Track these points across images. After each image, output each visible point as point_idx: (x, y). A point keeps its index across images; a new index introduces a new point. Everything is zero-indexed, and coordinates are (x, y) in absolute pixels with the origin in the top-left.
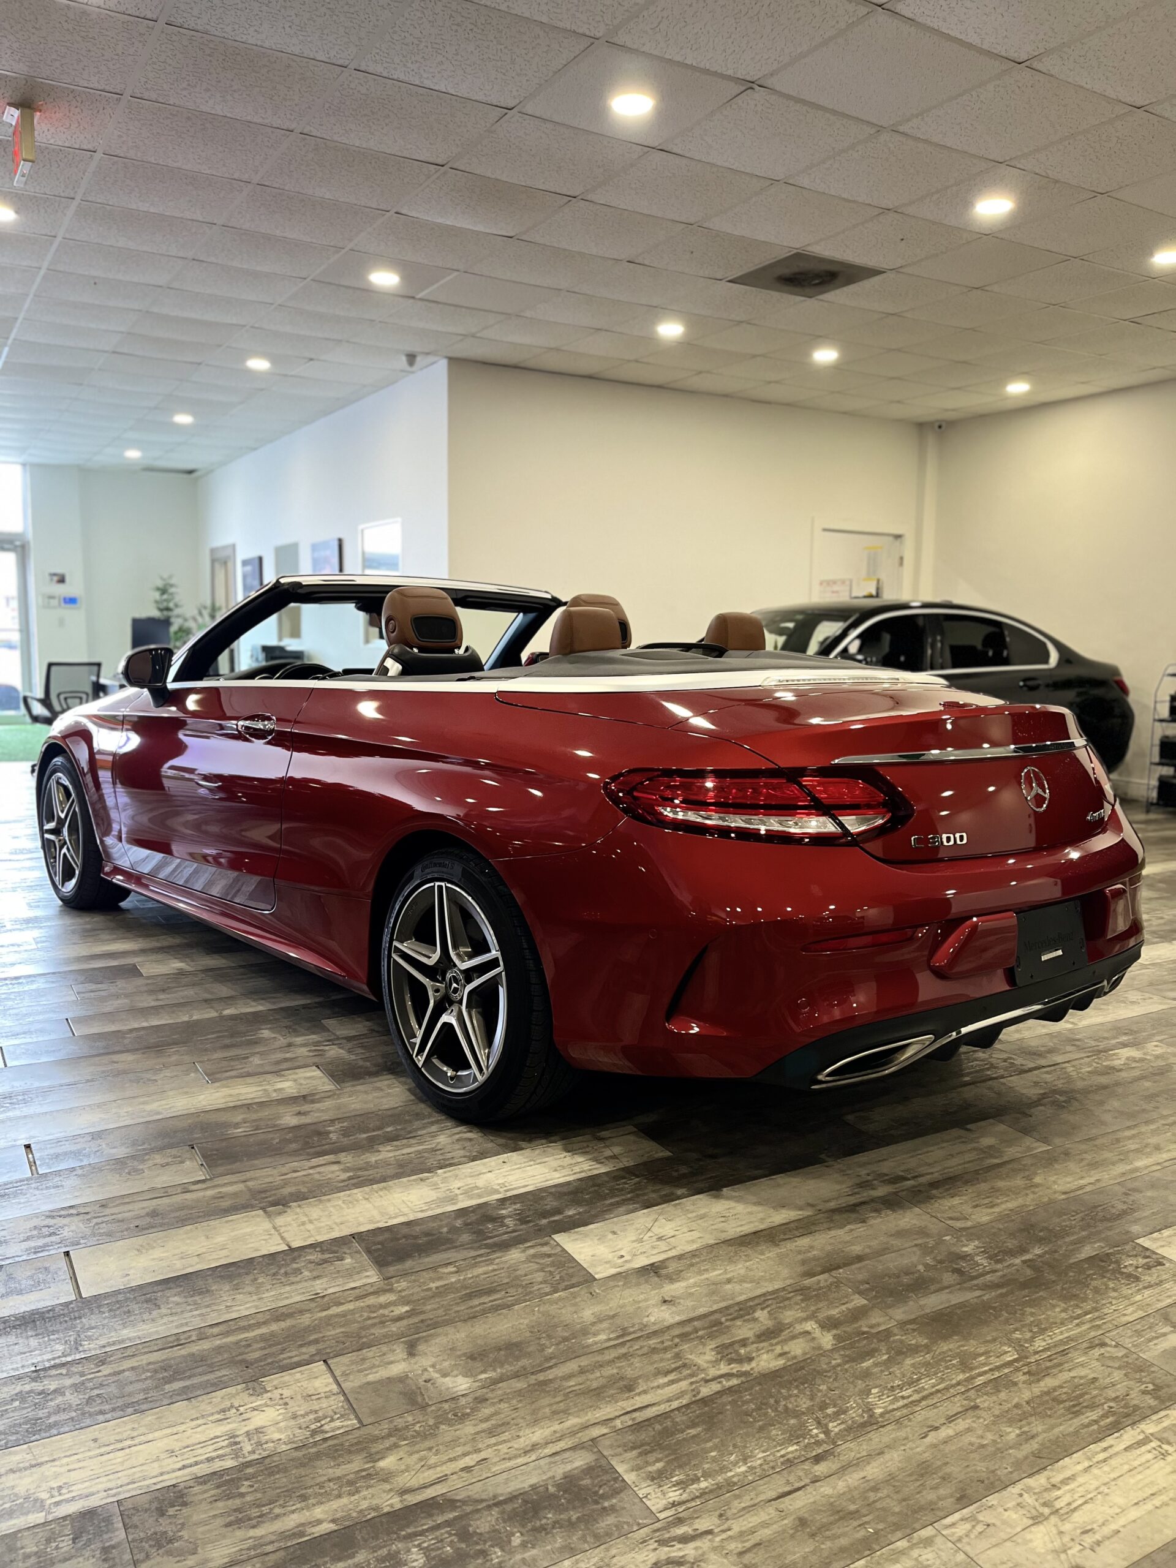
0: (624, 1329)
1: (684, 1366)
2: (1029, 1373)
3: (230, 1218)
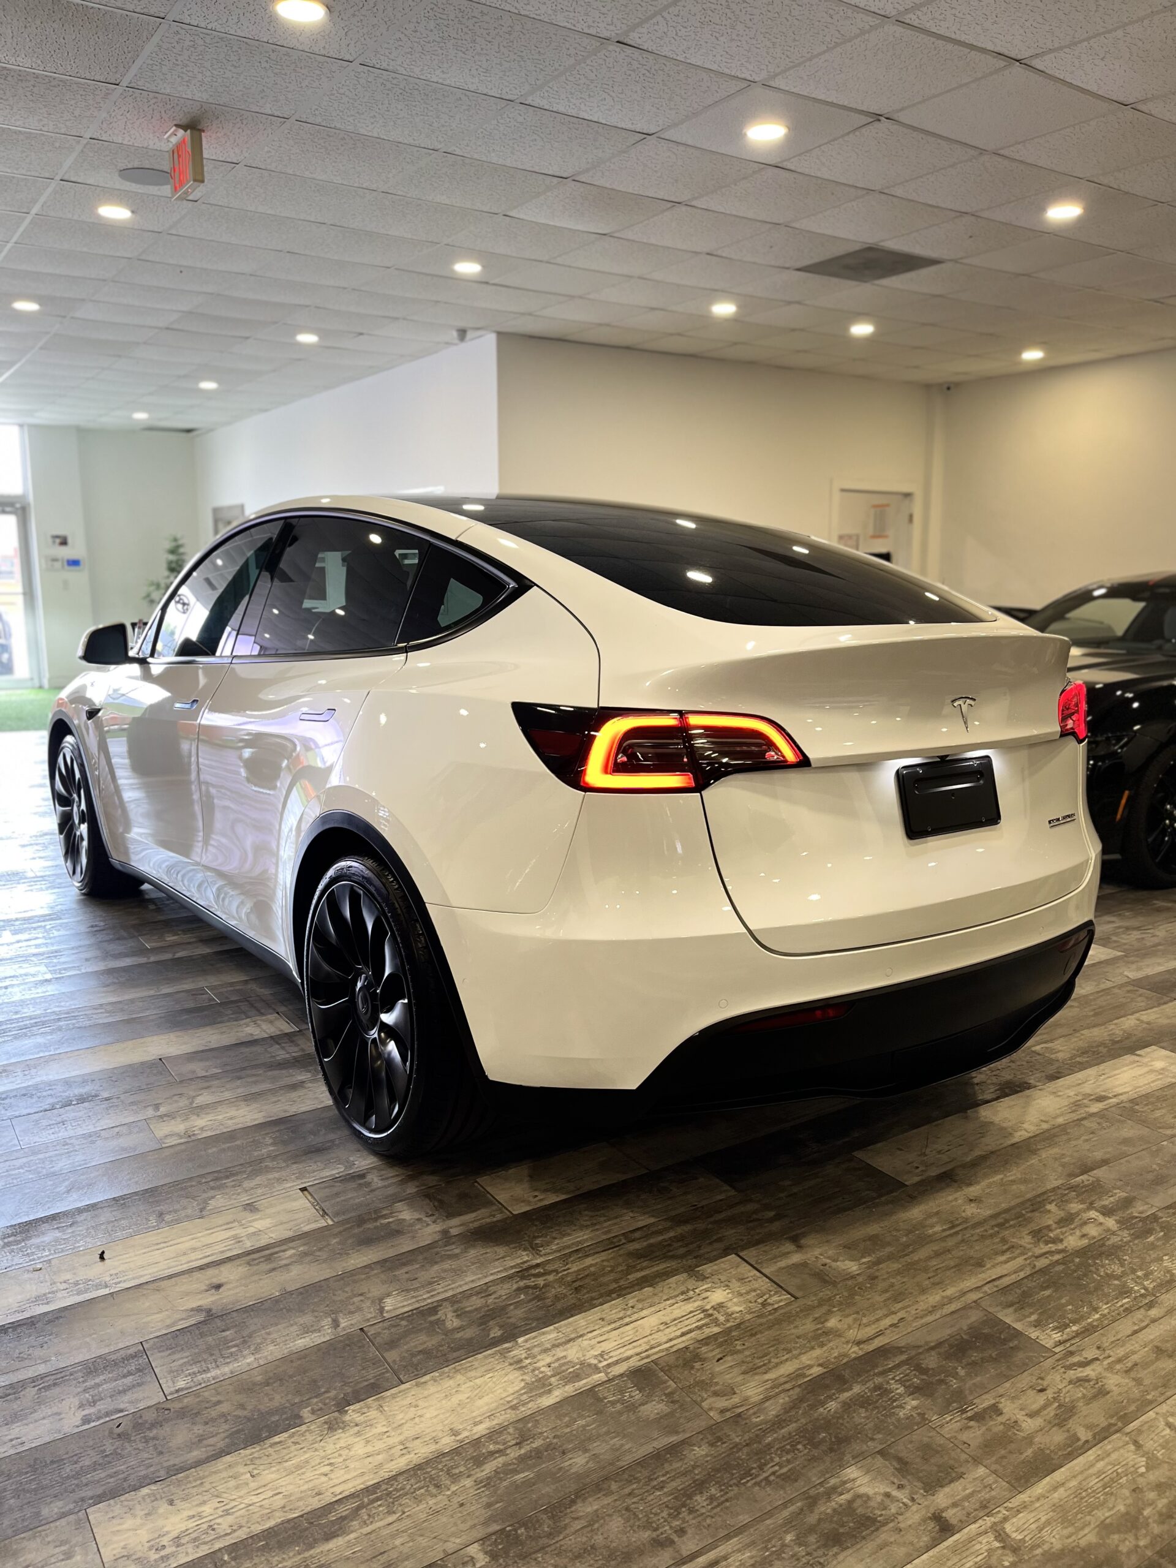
1: (1013, 1247)
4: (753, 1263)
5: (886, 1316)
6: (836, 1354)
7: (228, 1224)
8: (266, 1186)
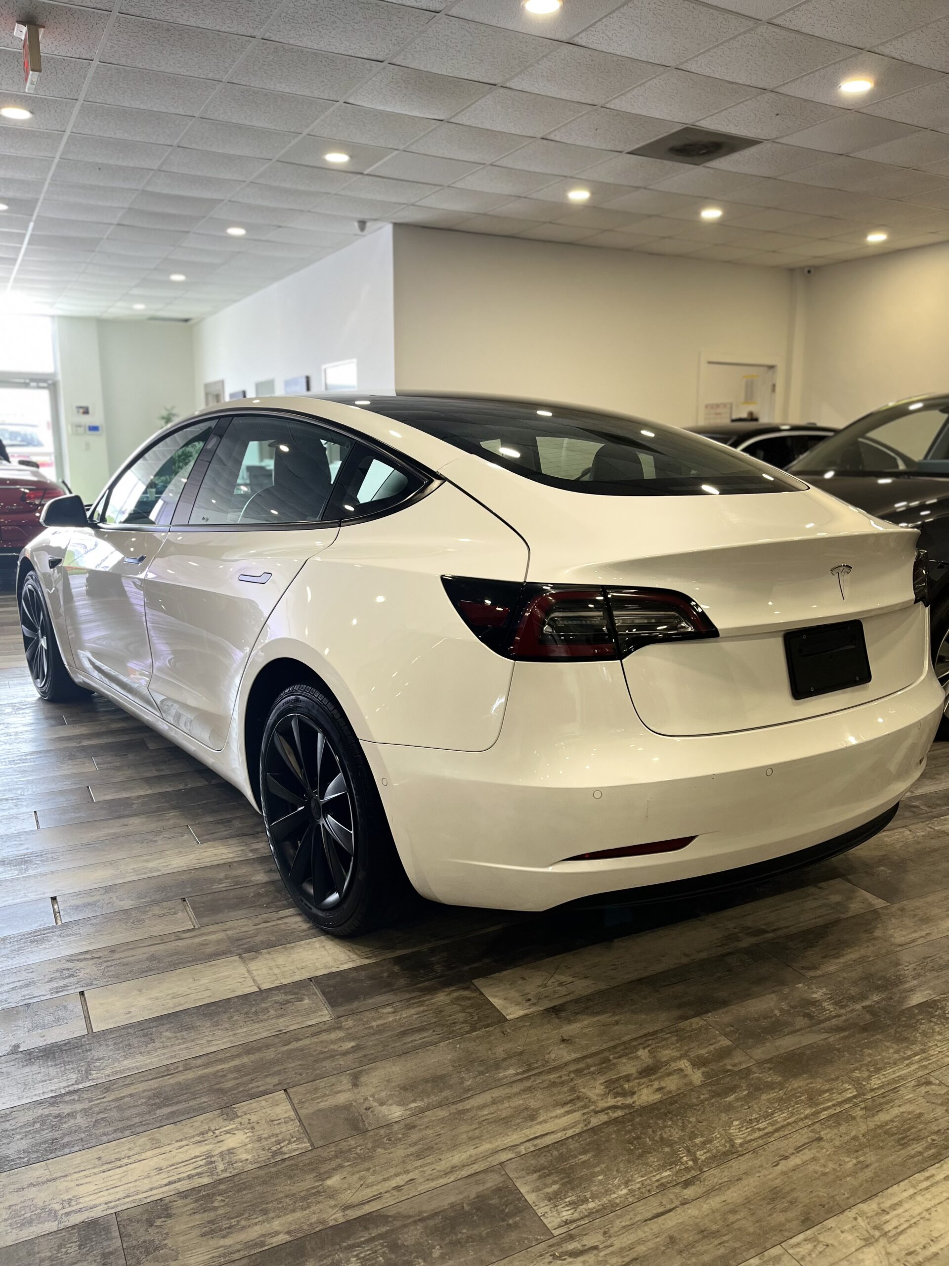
0: (529, 1065)
1: (578, 1098)
2: (865, 1108)
3: (213, 963)
6: (313, 1221)
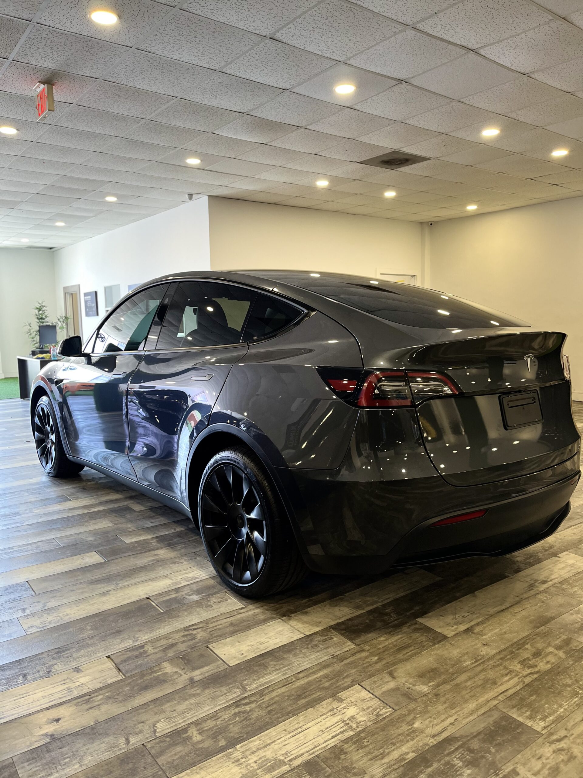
0: (476, 658)
1: (511, 671)
4: (369, 689)
5: (447, 718)
6: (421, 745)
7: (64, 680)
8: (87, 656)
